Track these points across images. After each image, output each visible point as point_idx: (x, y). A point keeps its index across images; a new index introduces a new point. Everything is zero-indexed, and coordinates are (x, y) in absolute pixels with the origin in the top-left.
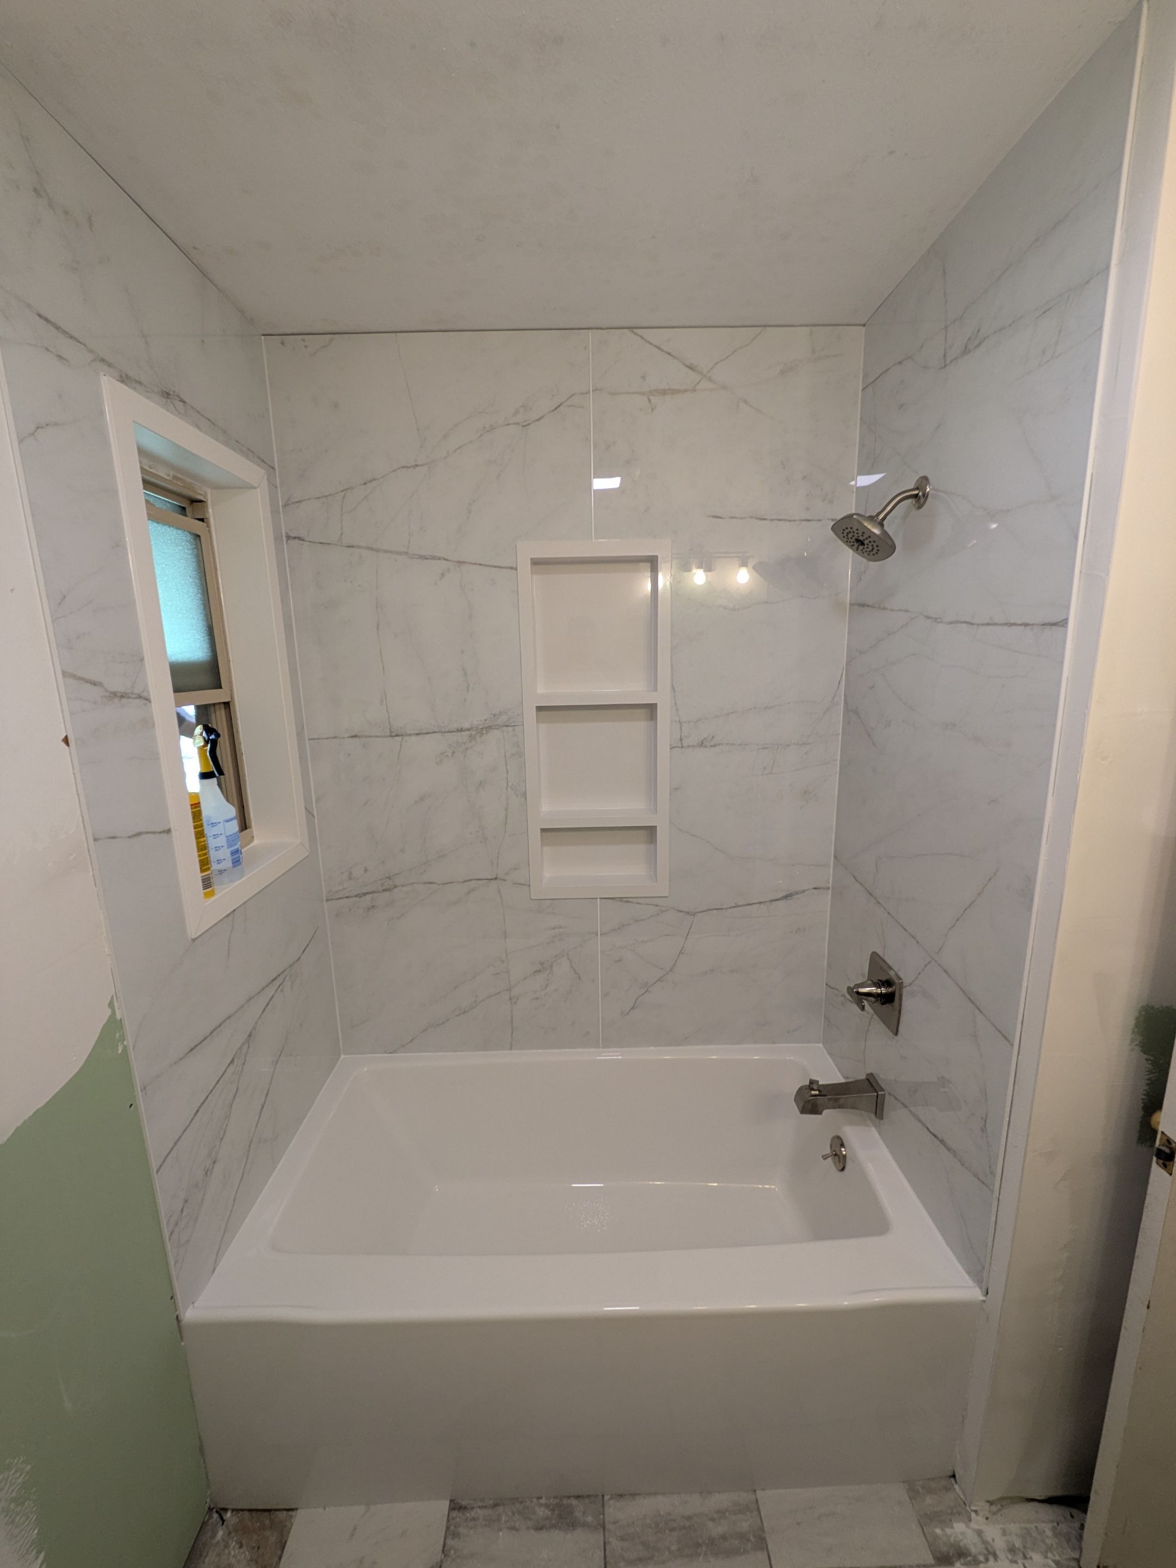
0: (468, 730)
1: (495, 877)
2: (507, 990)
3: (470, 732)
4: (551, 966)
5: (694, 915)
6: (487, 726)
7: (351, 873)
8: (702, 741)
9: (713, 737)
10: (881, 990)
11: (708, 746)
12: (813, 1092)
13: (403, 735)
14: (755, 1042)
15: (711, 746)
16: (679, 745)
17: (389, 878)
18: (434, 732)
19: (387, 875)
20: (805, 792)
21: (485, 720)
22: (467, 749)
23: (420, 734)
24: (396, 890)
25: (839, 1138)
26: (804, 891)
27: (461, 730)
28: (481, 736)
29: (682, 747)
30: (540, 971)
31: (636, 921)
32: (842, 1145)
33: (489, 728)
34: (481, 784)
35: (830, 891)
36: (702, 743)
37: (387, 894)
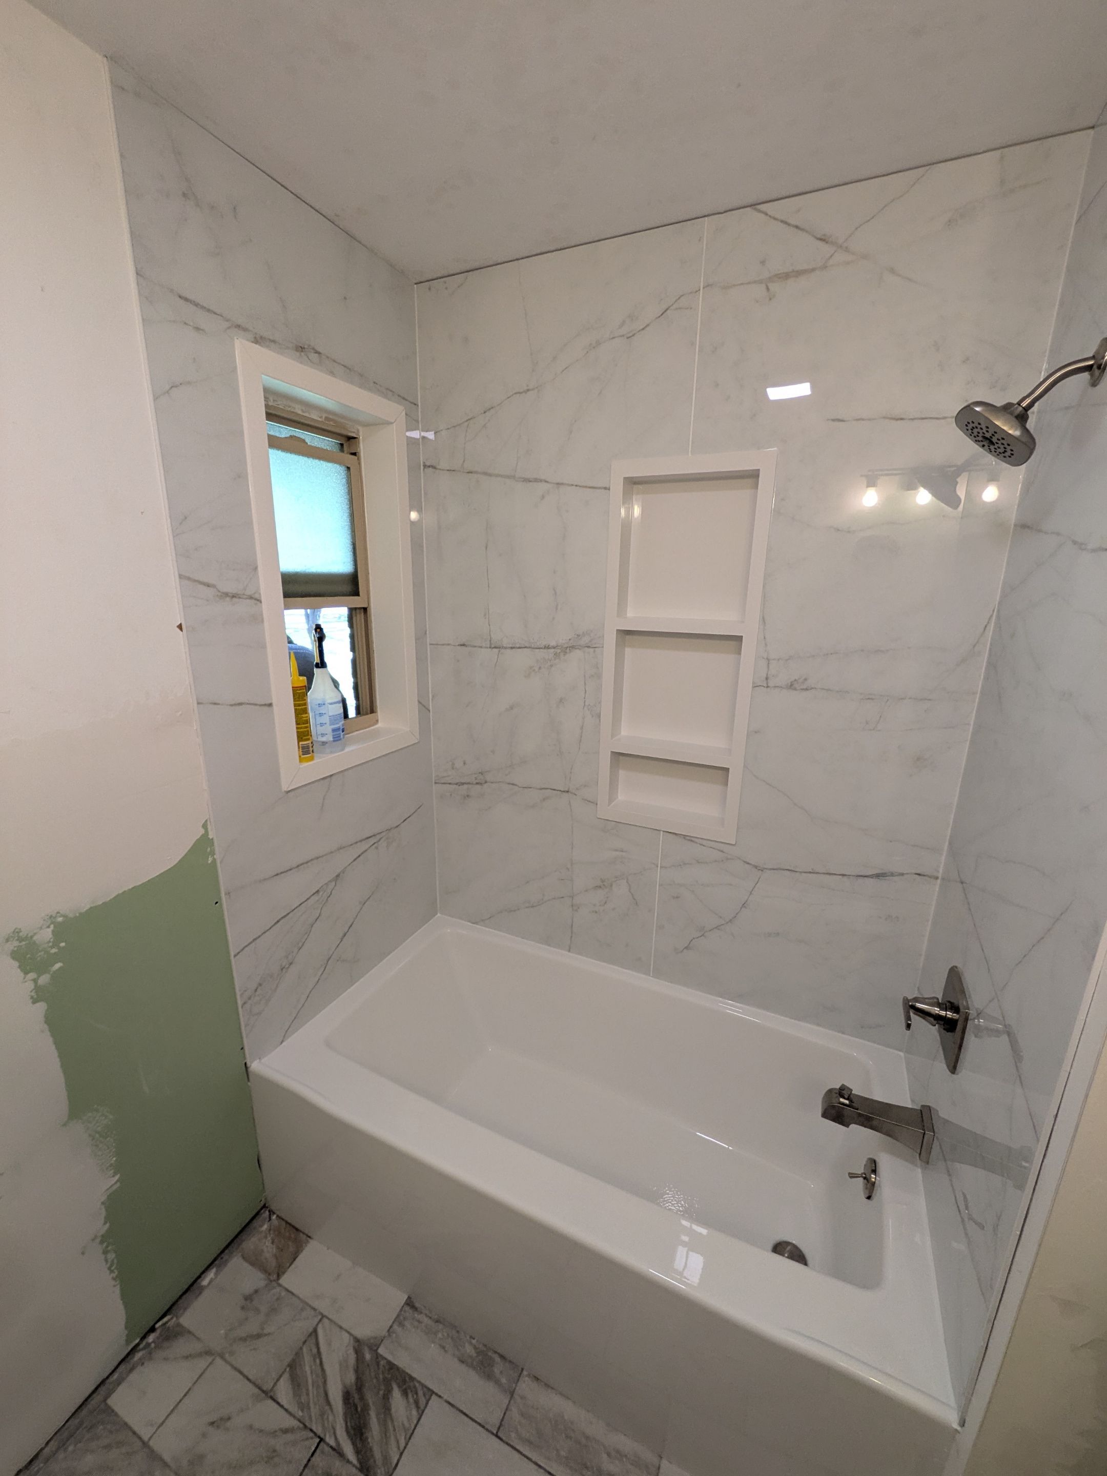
0: (554, 648)
1: (567, 790)
2: (570, 897)
3: (556, 650)
4: (611, 886)
5: (762, 871)
6: (570, 645)
7: (453, 764)
8: (791, 682)
9: (806, 679)
10: (946, 1014)
11: (798, 688)
12: (842, 1100)
13: (500, 648)
14: (818, 1025)
15: (802, 689)
16: (764, 684)
17: (481, 773)
18: (526, 647)
19: (480, 771)
20: (918, 759)
21: (570, 640)
22: (551, 666)
23: (514, 648)
24: (485, 785)
25: (874, 1162)
26: (902, 874)
27: (547, 647)
28: (564, 655)
29: (768, 687)
30: (600, 887)
31: (699, 863)
32: (874, 1171)
33: (573, 647)
34: (561, 700)
35: (939, 881)
36: (792, 685)
37: (478, 787)
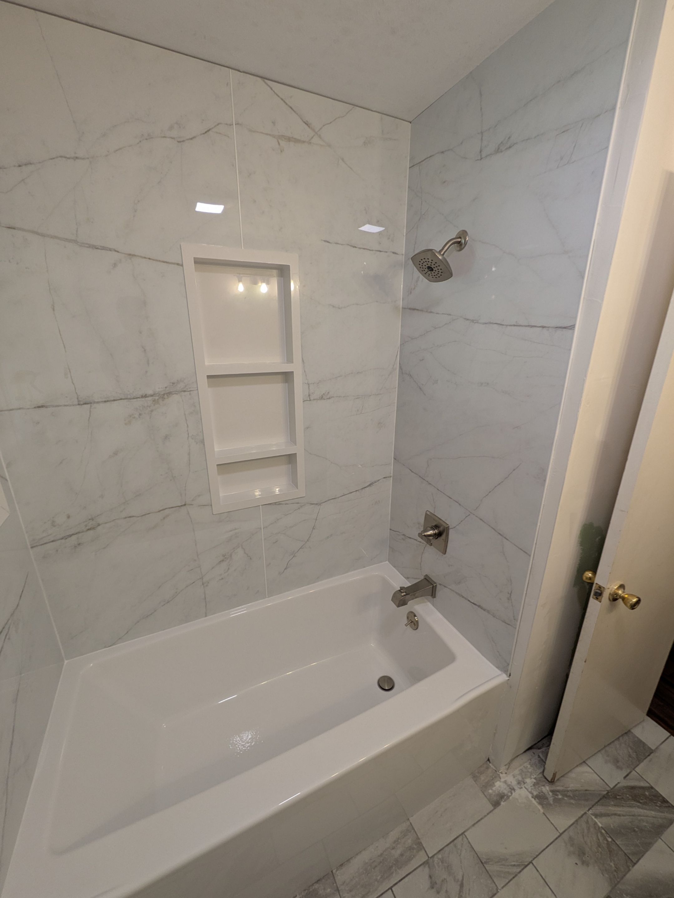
0: (152, 396)
1: (184, 504)
2: (200, 579)
3: (154, 398)
4: (231, 555)
5: (320, 505)
6: (168, 392)
7: (53, 522)
8: (322, 395)
9: (328, 393)
11: (325, 398)
12: (402, 594)
13: (91, 403)
15: (327, 399)
16: (308, 399)
17: (92, 519)
18: (121, 399)
19: (90, 518)
20: (379, 424)
21: (166, 387)
22: (152, 411)
23: (108, 401)
24: (100, 528)
26: (379, 480)
27: (145, 396)
28: (163, 400)
29: (310, 400)
30: (223, 561)
31: (286, 515)
33: (169, 394)
34: (166, 437)
35: (392, 478)
36: (322, 397)
37: (91, 532)
